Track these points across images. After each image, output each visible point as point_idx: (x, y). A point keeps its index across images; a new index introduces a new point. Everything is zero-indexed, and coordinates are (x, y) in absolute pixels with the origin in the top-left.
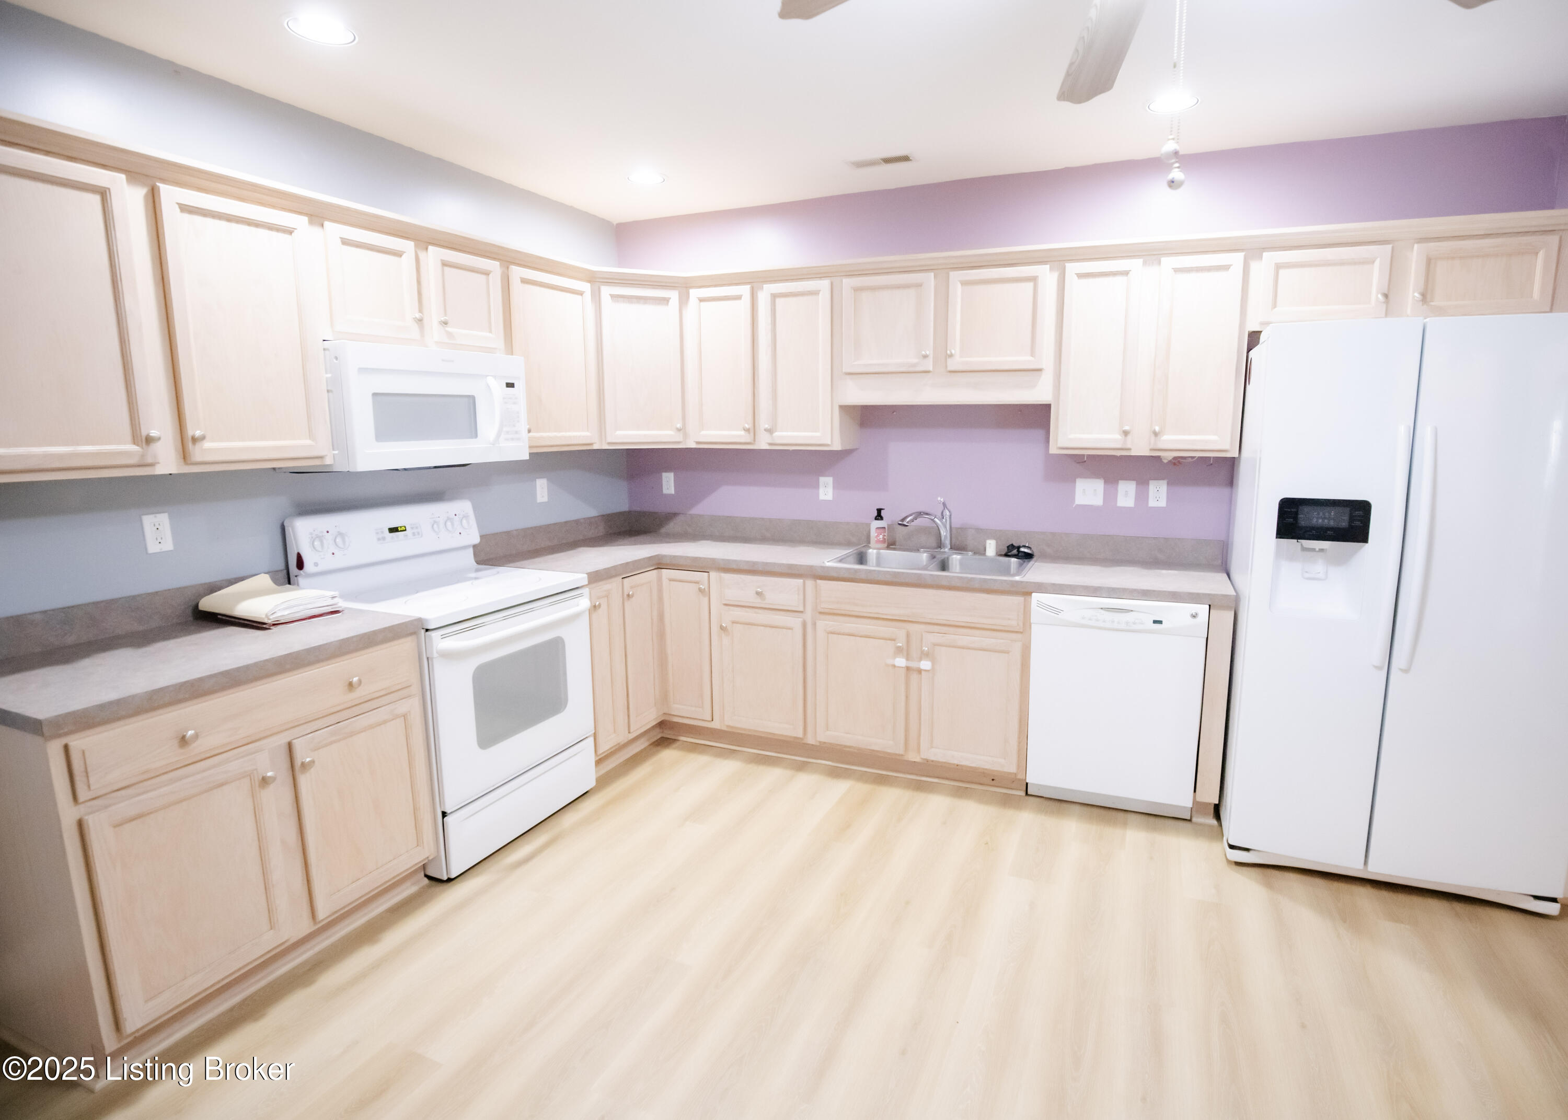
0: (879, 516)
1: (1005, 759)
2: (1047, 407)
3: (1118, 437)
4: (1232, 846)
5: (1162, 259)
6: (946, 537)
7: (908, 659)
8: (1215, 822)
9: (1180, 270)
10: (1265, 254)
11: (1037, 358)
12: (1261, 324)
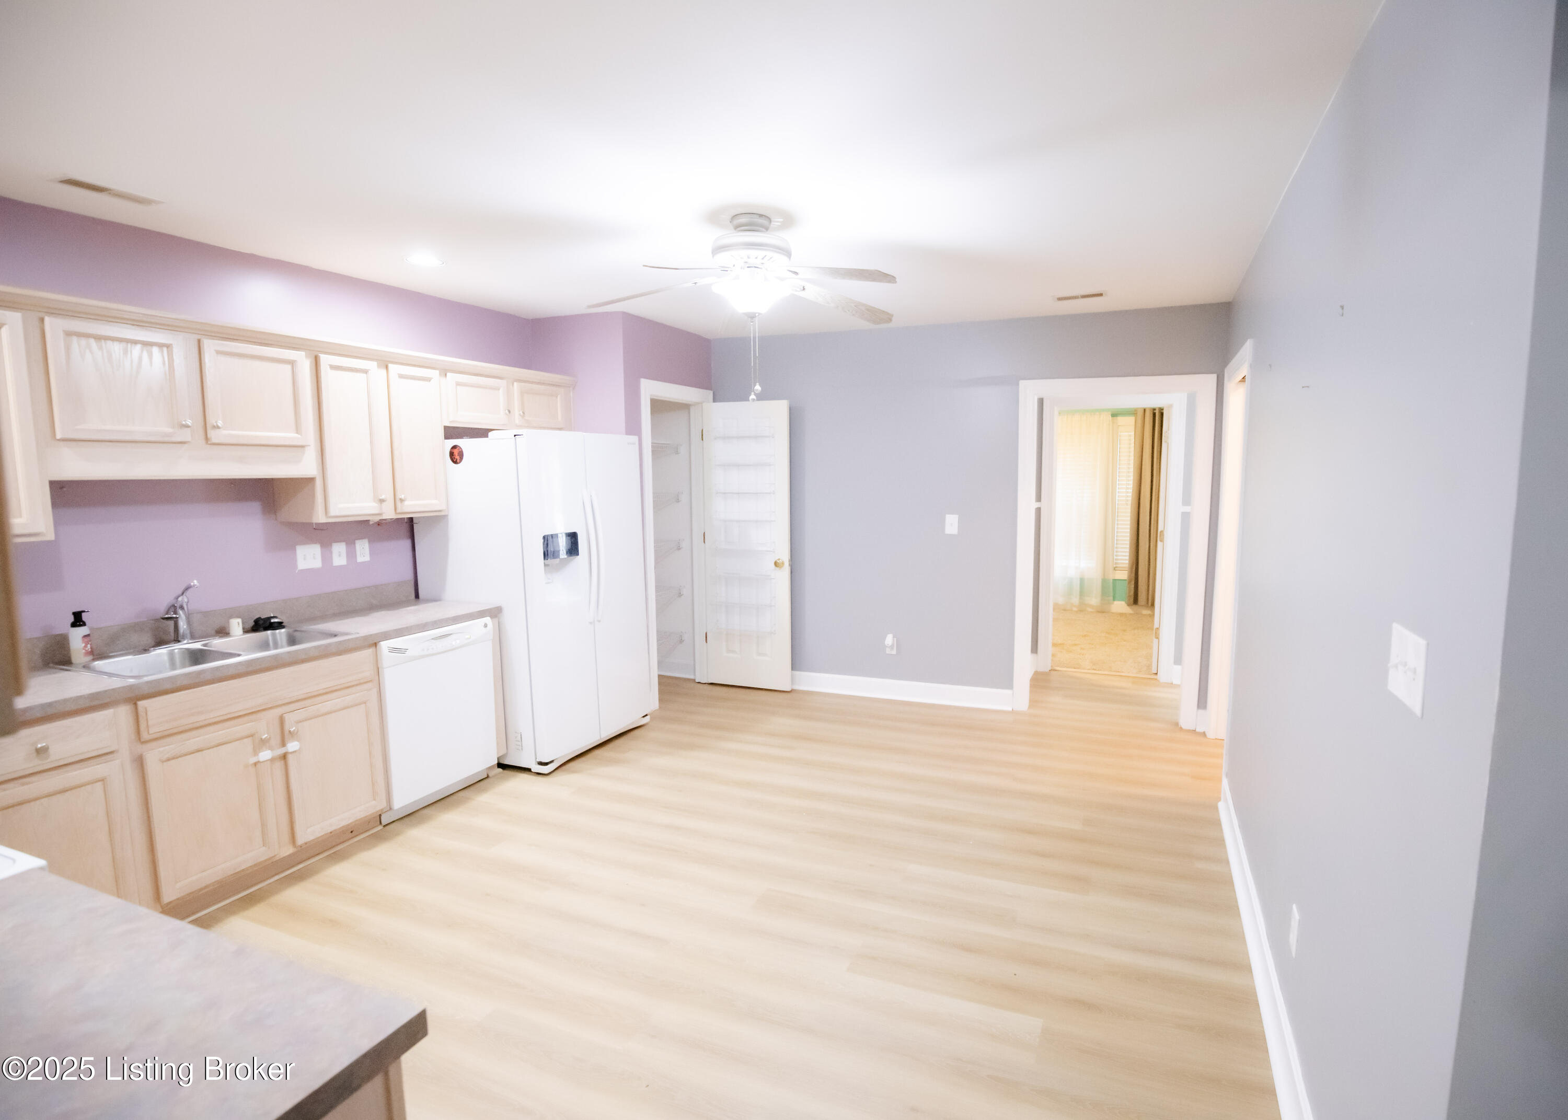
0: (78, 621)
1: (374, 799)
2: (311, 480)
3: (375, 504)
4: (546, 764)
5: (390, 366)
6: (185, 627)
7: (271, 748)
8: (500, 770)
9: (401, 376)
10: (448, 374)
11: (299, 436)
12: (451, 422)
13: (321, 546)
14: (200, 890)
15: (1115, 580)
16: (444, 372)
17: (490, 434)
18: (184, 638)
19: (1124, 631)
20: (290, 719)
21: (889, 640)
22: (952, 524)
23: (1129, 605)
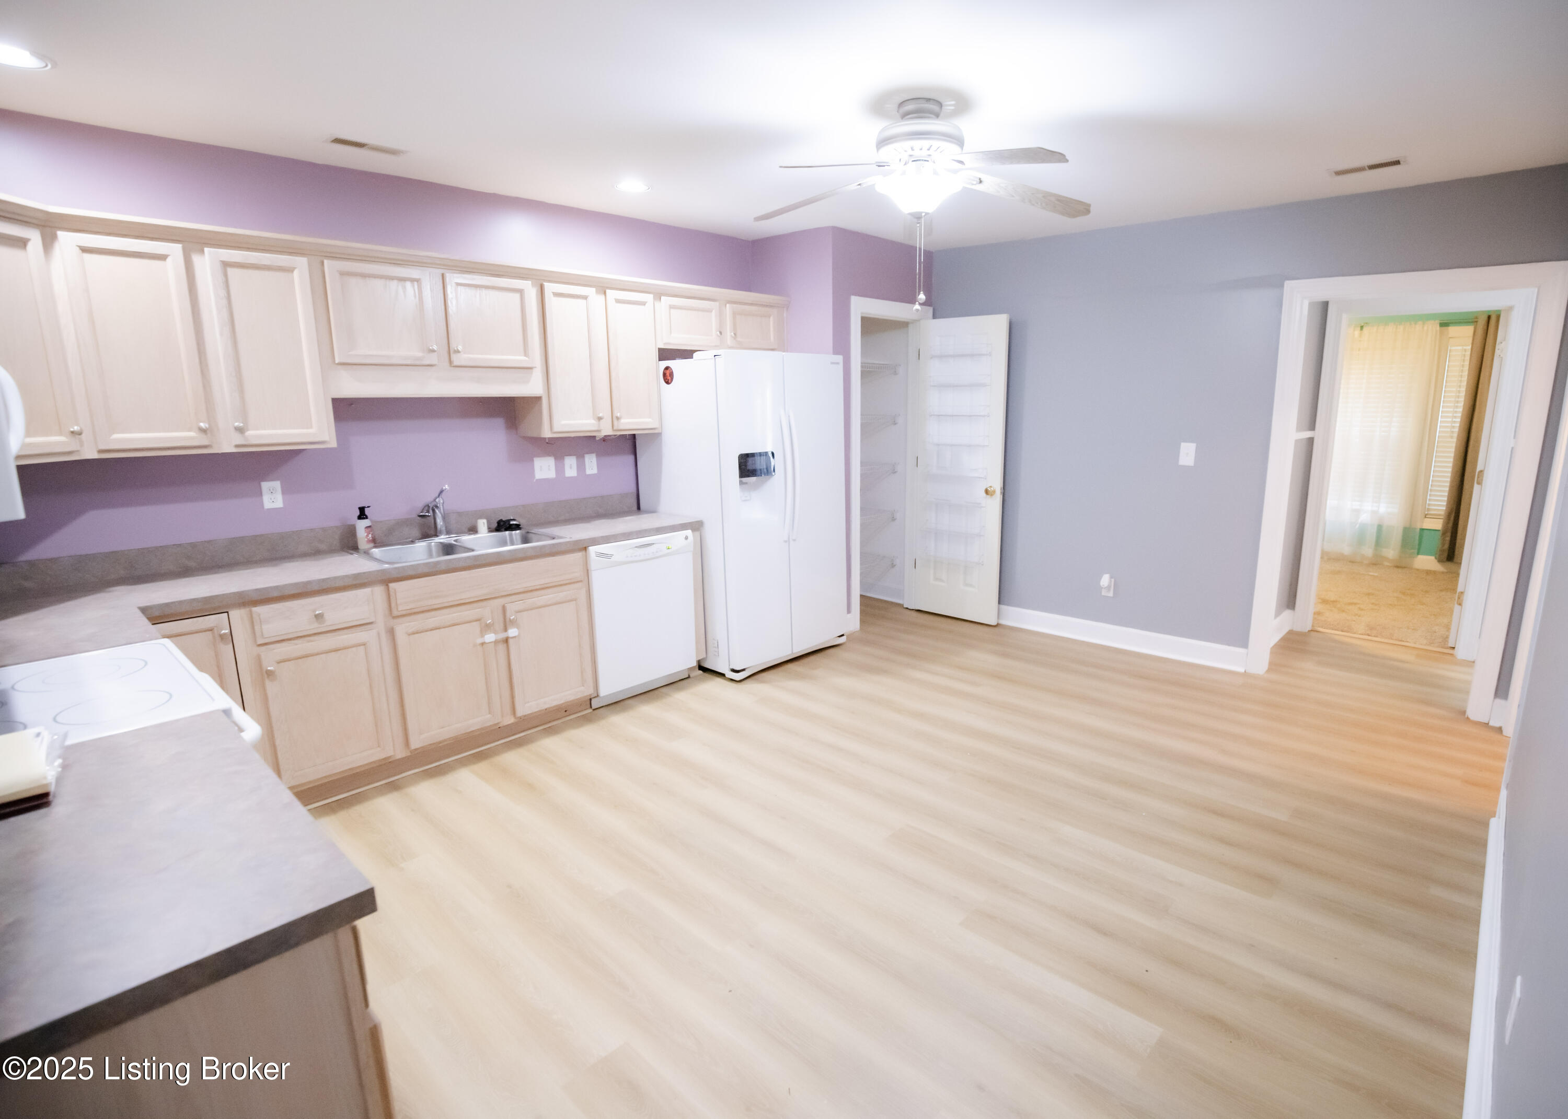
0: (362, 515)
1: (583, 686)
2: (538, 399)
3: (593, 421)
4: (737, 672)
5: (608, 291)
6: (441, 523)
7: (495, 632)
8: (701, 672)
9: (618, 301)
10: (663, 298)
11: (527, 359)
12: (665, 344)
13: (555, 459)
14: (440, 742)
15: (1422, 530)
16: (658, 296)
17: (695, 355)
18: (441, 533)
19: (1427, 592)
20: (511, 608)
21: (1105, 580)
22: (1187, 454)
23: (1440, 561)
